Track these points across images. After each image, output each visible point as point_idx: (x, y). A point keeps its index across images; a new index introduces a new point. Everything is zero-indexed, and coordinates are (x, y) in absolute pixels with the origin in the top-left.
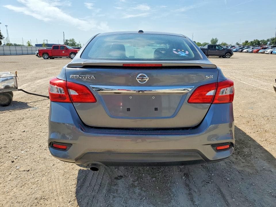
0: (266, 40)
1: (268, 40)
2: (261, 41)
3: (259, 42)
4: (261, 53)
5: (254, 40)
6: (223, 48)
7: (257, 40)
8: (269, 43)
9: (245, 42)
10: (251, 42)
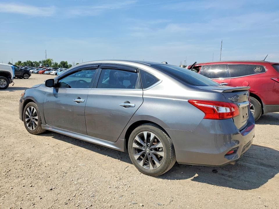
0: (38, 61)
1: (40, 62)
2: (34, 62)
3: (32, 63)
4: (47, 74)
5: (27, 61)
6: (20, 69)
7: (30, 61)
8: (41, 65)
9: (18, 62)
10: (25, 63)
